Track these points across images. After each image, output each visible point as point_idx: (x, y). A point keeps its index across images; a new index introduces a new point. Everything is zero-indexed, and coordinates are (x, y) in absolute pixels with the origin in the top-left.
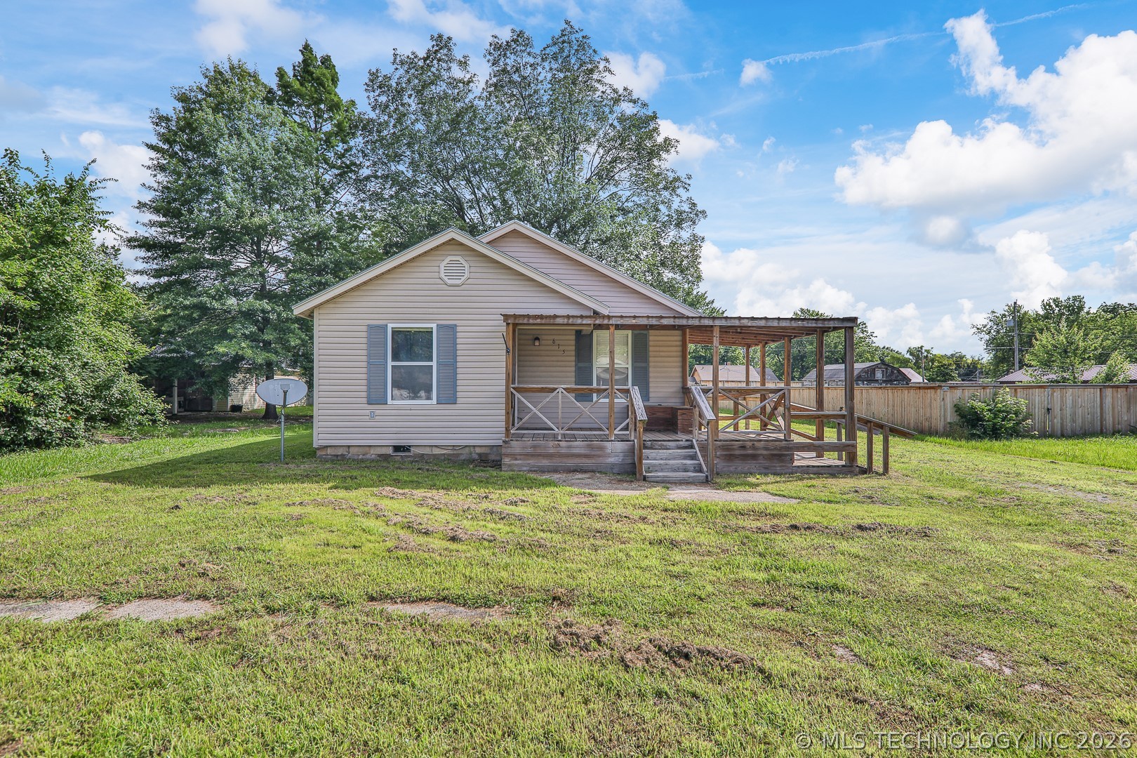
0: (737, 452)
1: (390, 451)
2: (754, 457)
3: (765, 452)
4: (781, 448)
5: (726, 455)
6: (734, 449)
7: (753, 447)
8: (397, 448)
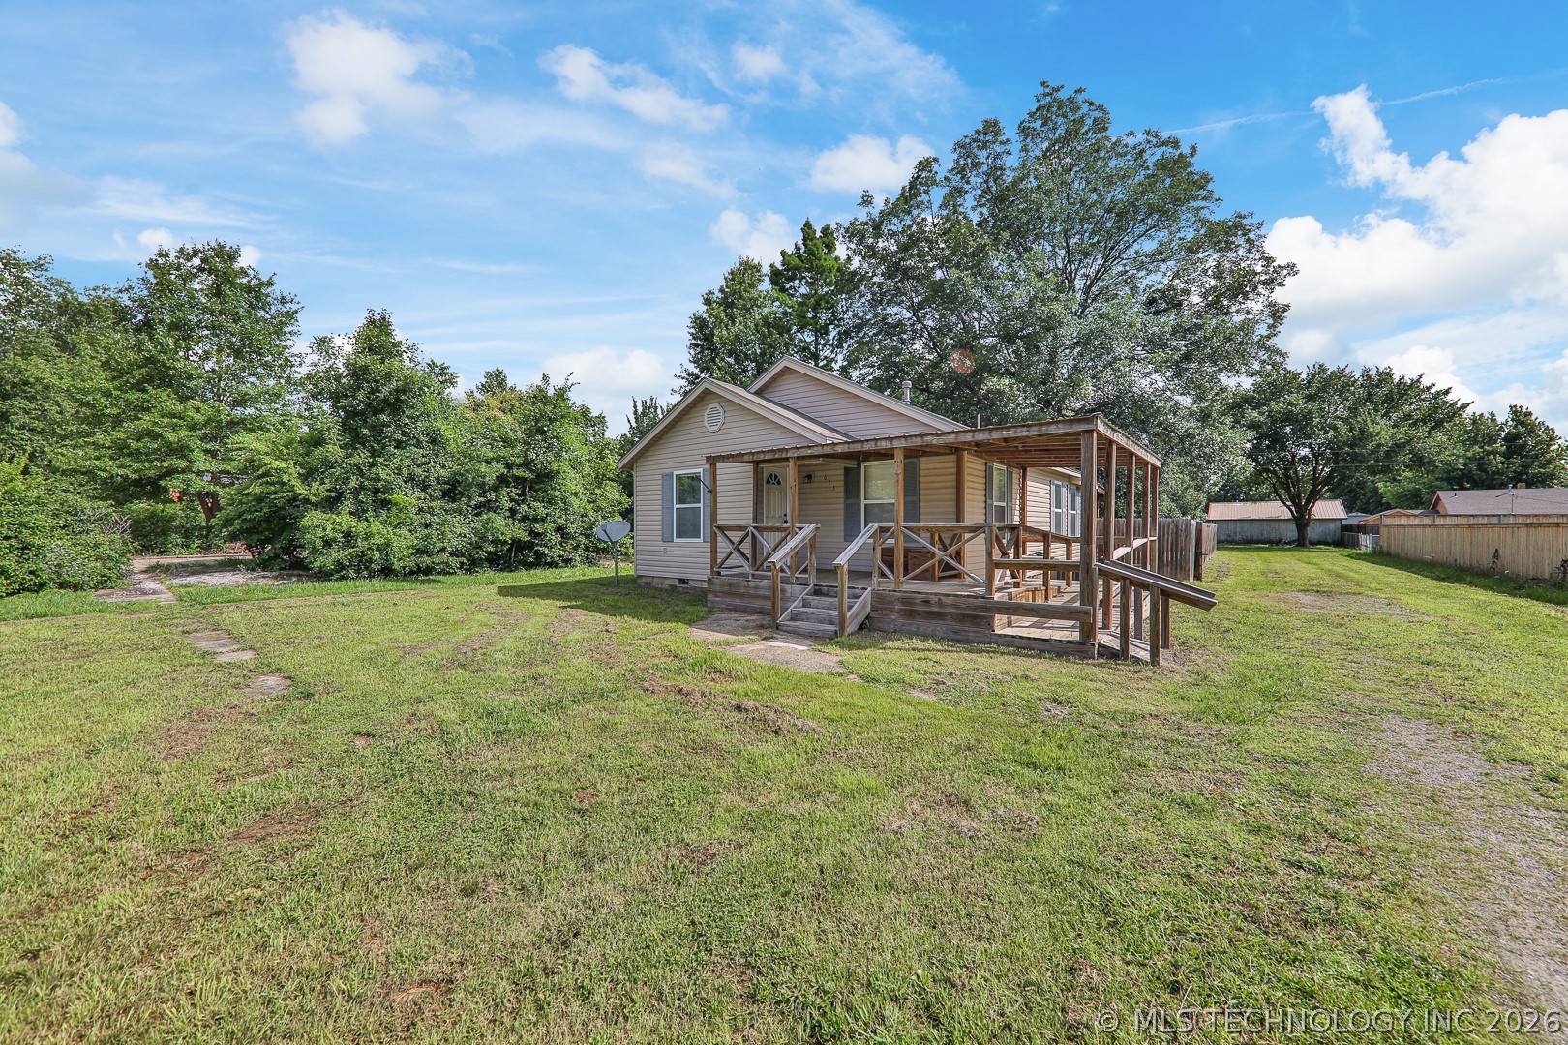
0: (919, 608)
1: (676, 583)
2: (940, 616)
3: (954, 611)
4: (976, 608)
5: (906, 610)
6: (916, 604)
7: (940, 604)
8: (682, 581)
